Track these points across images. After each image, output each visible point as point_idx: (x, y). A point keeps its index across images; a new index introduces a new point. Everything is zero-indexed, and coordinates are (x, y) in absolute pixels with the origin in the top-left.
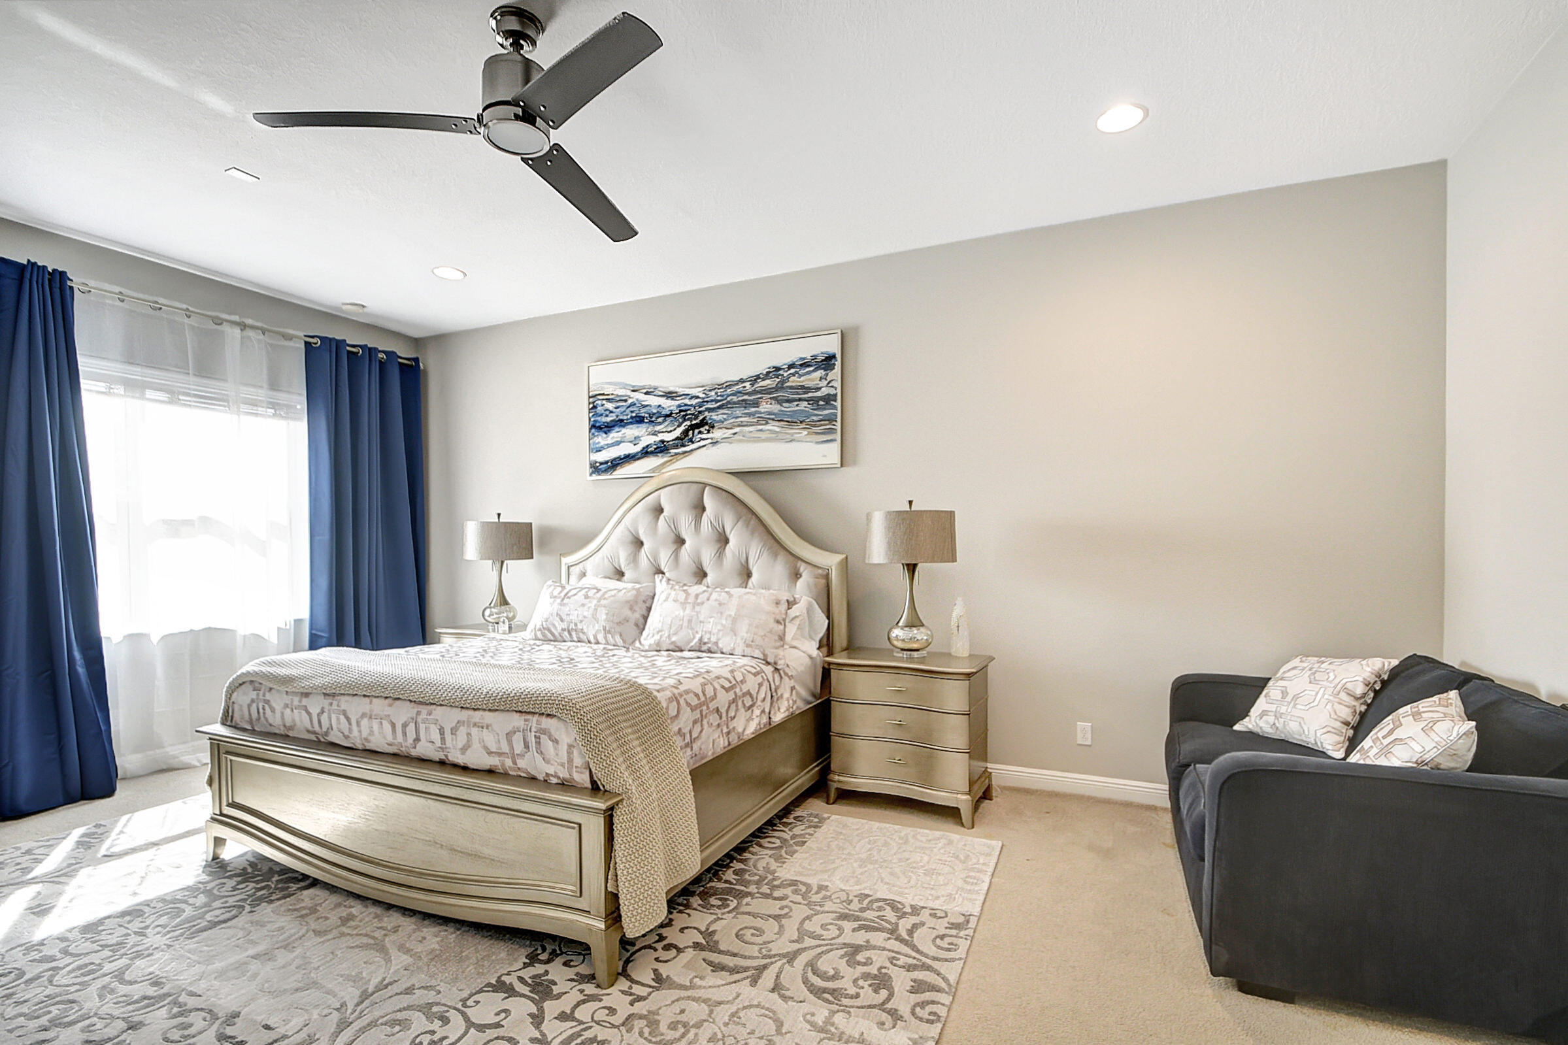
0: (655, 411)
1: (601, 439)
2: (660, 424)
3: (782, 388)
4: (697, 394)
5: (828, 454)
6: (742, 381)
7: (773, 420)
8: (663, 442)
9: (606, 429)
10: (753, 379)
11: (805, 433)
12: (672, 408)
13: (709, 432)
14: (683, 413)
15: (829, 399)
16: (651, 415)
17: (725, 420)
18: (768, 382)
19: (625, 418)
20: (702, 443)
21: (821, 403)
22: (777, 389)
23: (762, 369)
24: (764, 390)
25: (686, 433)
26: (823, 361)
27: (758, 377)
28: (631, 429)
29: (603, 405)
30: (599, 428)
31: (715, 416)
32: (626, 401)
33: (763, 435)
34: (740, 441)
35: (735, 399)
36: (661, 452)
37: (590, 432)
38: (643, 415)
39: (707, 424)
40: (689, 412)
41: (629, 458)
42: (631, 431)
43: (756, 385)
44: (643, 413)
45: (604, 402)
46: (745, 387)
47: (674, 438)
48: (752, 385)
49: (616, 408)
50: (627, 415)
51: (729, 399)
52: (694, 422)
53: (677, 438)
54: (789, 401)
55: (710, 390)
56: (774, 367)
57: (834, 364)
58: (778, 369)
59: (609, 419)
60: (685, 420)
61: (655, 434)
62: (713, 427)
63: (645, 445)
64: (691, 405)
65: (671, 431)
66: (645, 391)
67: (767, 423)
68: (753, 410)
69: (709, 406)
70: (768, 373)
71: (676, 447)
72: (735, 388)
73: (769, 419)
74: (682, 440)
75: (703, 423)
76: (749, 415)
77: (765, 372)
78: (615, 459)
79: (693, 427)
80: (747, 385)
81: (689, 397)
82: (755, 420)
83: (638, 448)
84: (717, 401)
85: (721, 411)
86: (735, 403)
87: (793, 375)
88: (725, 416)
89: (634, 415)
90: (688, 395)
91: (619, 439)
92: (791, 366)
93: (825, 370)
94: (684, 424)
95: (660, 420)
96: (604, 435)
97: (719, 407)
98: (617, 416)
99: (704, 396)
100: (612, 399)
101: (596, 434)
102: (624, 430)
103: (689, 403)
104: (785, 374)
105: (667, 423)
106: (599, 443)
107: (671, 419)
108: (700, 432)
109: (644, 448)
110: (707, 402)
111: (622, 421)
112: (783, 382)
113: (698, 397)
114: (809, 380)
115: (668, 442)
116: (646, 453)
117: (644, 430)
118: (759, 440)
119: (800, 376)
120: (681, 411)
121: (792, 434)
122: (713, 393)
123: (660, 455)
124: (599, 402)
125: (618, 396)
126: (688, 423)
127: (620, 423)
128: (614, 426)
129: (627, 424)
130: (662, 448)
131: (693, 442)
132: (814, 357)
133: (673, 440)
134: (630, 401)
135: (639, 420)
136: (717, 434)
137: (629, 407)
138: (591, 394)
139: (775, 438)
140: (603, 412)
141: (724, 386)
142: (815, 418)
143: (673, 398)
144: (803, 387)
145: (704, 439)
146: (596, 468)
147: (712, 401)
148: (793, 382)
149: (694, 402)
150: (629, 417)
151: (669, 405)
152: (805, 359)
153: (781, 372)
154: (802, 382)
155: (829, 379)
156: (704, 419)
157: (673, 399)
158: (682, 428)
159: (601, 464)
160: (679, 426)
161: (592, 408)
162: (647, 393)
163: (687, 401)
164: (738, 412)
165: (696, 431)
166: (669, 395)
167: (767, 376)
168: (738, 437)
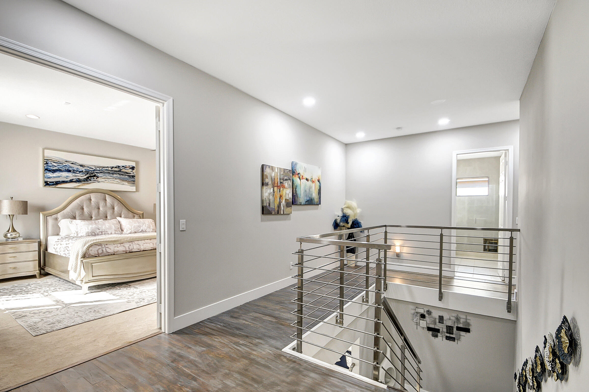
0: (76, 169)
1: (50, 174)
2: (78, 173)
3: (120, 171)
4: (92, 168)
5: (133, 189)
6: (108, 167)
7: (118, 178)
8: (79, 179)
9: (53, 171)
10: (111, 167)
11: (127, 183)
12: (83, 170)
13: (97, 178)
14: (87, 172)
15: (133, 176)
16: (74, 170)
17: (102, 176)
18: (116, 169)
19: (62, 169)
20: (94, 181)
21: (131, 177)
22: (119, 171)
23: (115, 165)
24: (115, 171)
25: (88, 178)
26: (131, 167)
27: (113, 167)
28: (65, 173)
29: (51, 163)
30: (50, 171)
31: (98, 175)
32: (63, 164)
33: (115, 182)
34: (107, 182)
35: (106, 171)
36: (78, 182)
37: (44, 171)
38: (70, 170)
39: (96, 176)
40: (89, 172)
41: (64, 182)
42: (65, 174)
44: (70, 169)
45: (52, 162)
47: (83, 178)
48: (111, 169)
49: (58, 165)
50: (63, 169)
51: (104, 171)
52: (91, 175)
53: (85, 179)
54: (122, 175)
55: (97, 167)
57: (134, 169)
58: (119, 166)
59: (54, 168)
60: (88, 174)
61: (76, 176)
63: (71, 179)
64: (90, 170)
65: (82, 176)
66: (71, 163)
67: (116, 179)
68: (112, 175)
69: (97, 171)
71: (85, 181)
72: (106, 169)
74: (87, 179)
75: (95, 176)
76: (110, 176)
77: (115, 166)
78: (57, 182)
79: (91, 177)
80: (110, 169)
82: (112, 178)
83: (68, 180)
84: (99, 171)
85: (101, 174)
86: (106, 172)
87: (123, 169)
88: (102, 175)
89: (66, 169)
90: (89, 167)
91: (59, 176)
92: (123, 166)
93: (132, 170)
95: (78, 172)
97: (101, 173)
98: (58, 168)
99: (95, 168)
100: (56, 162)
101: (48, 172)
102: (61, 173)
105: (80, 174)
106: (49, 175)
107: (82, 173)
108: (94, 178)
109: (71, 180)
110: (96, 170)
111: (61, 170)
112: (120, 170)
113: (93, 168)
114: (128, 171)
115: (81, 179)
116: (71, 181)
117: (71, 174)
118: (113, 183)
119: (125, 169)
120: (86, 171)
121: (123, 183)
122: (98, 168)
123: (78, 183)
124: (50, 162)
125: (59, 161)
126: (89, 175)
127: (60, 171)
128: (58, 171)
129: (63, 171)
130: (79, 181)
131: (91, 181)
132: (129, 166)
134: (64, 164)
135: (69, 171)
136: (99, 179)
137: (64, 166)
138: (45, 159)
139: (118, 183)
140: (51, 165)
141: (102, 167)
142: (130, 180)
143: (83, 167)
144: (126, 172)
145: (95, 180)
146: (47, 184)
147: (98, 170)
149: (91, 169)
150: (64, 169)
153: (120, 167)
155: (133, 172)
156: (95, 175)
158: (87, 176)
159: (50, 182)
161: (45, 164)
162: (72, 163)
163: (88, 169)
164: (107, 175)
165: (92, 178)
166: (81, 166)
167: (116, 167)
168: (106, 181)
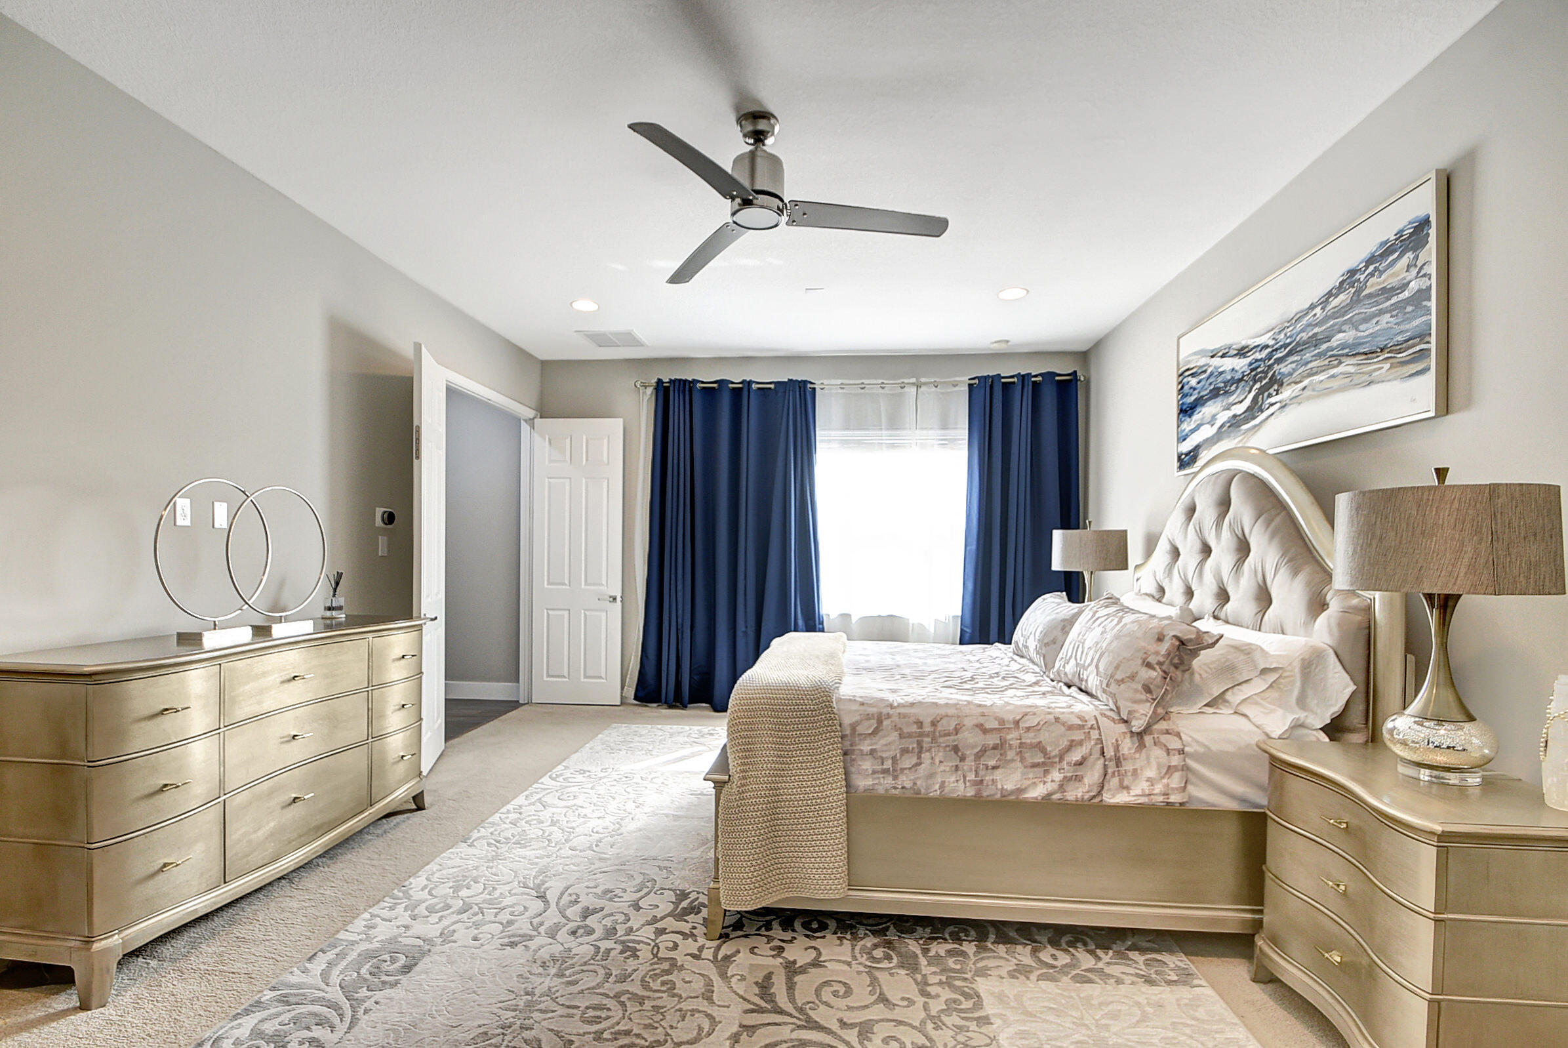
0: (1229, 377)
1: (1186, 425)
2: (1234, 392)
3: (1359, 301)
4: (1267, 342)
5: (1421, 394)
6: (1312, 307)
7: (1347, 355)
8: (1235, 416)
9: (1189, 412)
10: (1324, 299)
11: (1387, 366)
12: (1243, 369)
13: (1277, 392)
14: (1254, 372)
16: (1226, 383)
17: (1294, 370)
18: (1342, 297)
19: (1205, 392)
20: (1271, 409)
21: (1409, 309)
22: (1351, 304)
23: (1334, 280)
24: (1337, 312)
25: (1255, 399)
26: (1411, 234)
27: (1329, 294)
28: (1209, 406)
29: (1188, 382)
30: (1185, 412)
31: (1284, 368)
32: (1205, 371)
33: (1336, 383)
34: (1310, 397)
35: (1304, 336)
36: (1233, 430)
37: (1178, 417)
38: (1219, 385)
39: (1275, 381)
40: (1259, 370)
42: (1210, 409)
43: (1327, 309)
44: (1219, 382)
45: (1189, 378)
46: (1315, 315)
47: (1245, 409)
48: (1323, 308)
49: (1198, 383)
50: (1206, 389)
51: (1298, 338)
52: (1263, 382)
53: (1248, 409)
54: (1366, 320)
55: (1279, 332)
56: (1348, 272)
57: (1428, 234)
58: (1352, 272)
59: (1192, 398)
60: (1255, 382)
61: (1228, 407)
62: (1281, 385)
63: (1219, 424)
64: (1261, 360)
65: (1242, 401)
66: (1220, 354)
67: (1340, 363)
68: (1324, 346)
69: (1278, 354)
70: (1342, 283)
71: (1247, 420)
72: (1304, 321)
73: (1342, 355)
74: (1255, 408)
75: (1273, 381)
76: (1319, 355)
77: (1338, 284)
78: (1195, 447)
79: (1262, 390)
80: (1317, 310)
81: (1259, 348)
82: (1326, 362)
83: (1214, 429)
84: (1286, 346)
85: (1290, 359)
86: (1304, 342)
87: (1372, 275)
88: (1293, 365)
89: (1212, 387)
90: (1258, 346)
91: (1199, 422)
92: (1370, 261)
93: (1415, 250)
94: (1254, 388)
95: (1233, 388)
96: (1188, 420)
97: (1289, 354)
98: (1199, 393)
99: (1273, 342)
100: (1195, 372)
101: (1183, 419)
102: (1203, 409)
103: (1259, 357)
104: (1362, 277)
105: (1240, 390)
106: (1185, 429)
107: (1243, 383)
108: (1270, 396)
109: (1220, 427)
110: (1276, 349)
111: (1202, 397)
112: (1359, 291)
113: (1267, 346)
114: (1392, 275)
115: (1239, 416)
116: (1222, 432)
117: (1220, 405)
118: (1329, 392)
119: (1381, 273)
120: (1251, 370)
121: (1370, 373)
122: (1282, 336)
123: (1234, 433)
124: (1186, 380)
125: (1200, 367)
126: (1258, 386)
127: (1201, 400)
128: (1195, 407)
129: (1206, 400)
130: (1235, 423)
131: (1262, 411)
132: (1400, 233)
133: (1243, 413)
134: (1209, 370)
135: (1215, 393)
136: (1287, 393)
137: (1208, 378)
138: (1179, 371)
139: (1352, 382)
140: (1188, 390)
141: (1294, 321)
142: (1400, 337)
143: (1244, 355)
144: (1384, 290)
145: (1273, 404)
146: (1181, 461)
147: (1281, 347)
148: (1372, 286)
149: (1263, 353)
150: (1208, 391)
151: (1241, 364)
152: (1386, 242)
153: (1357, 276)
154: (1384, 281)
155: (1419, 264)
156: (1273, 374)
157: (1245, 357)
158: (1253, 393)
159: (1186, 455)
160: (1250, 392)
161: (1180, 389)
162: (1223, 356)
163: (1257, 355)
164: (1308, 354)
165: (1266, 394)
166: (1242, 352)
167: (1341, 288)
168: (1307, 393)
